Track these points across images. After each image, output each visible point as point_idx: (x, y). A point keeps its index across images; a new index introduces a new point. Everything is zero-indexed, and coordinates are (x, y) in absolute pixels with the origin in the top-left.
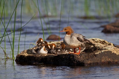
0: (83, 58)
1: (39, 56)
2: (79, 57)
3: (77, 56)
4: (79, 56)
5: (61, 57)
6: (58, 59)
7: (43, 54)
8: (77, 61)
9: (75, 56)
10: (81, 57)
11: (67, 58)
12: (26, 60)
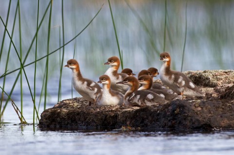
0: (210, 113)
1: (98, 110)
2: (199, 109)
3: (193, 108)
4: (200, 106)
5: (152, 111)
6: (145, 117)
7: (107, 106)
8: (191, 120)
9: (188, 106)
10: (204, 109)
11: (168, 113)
12: (66, 122)
